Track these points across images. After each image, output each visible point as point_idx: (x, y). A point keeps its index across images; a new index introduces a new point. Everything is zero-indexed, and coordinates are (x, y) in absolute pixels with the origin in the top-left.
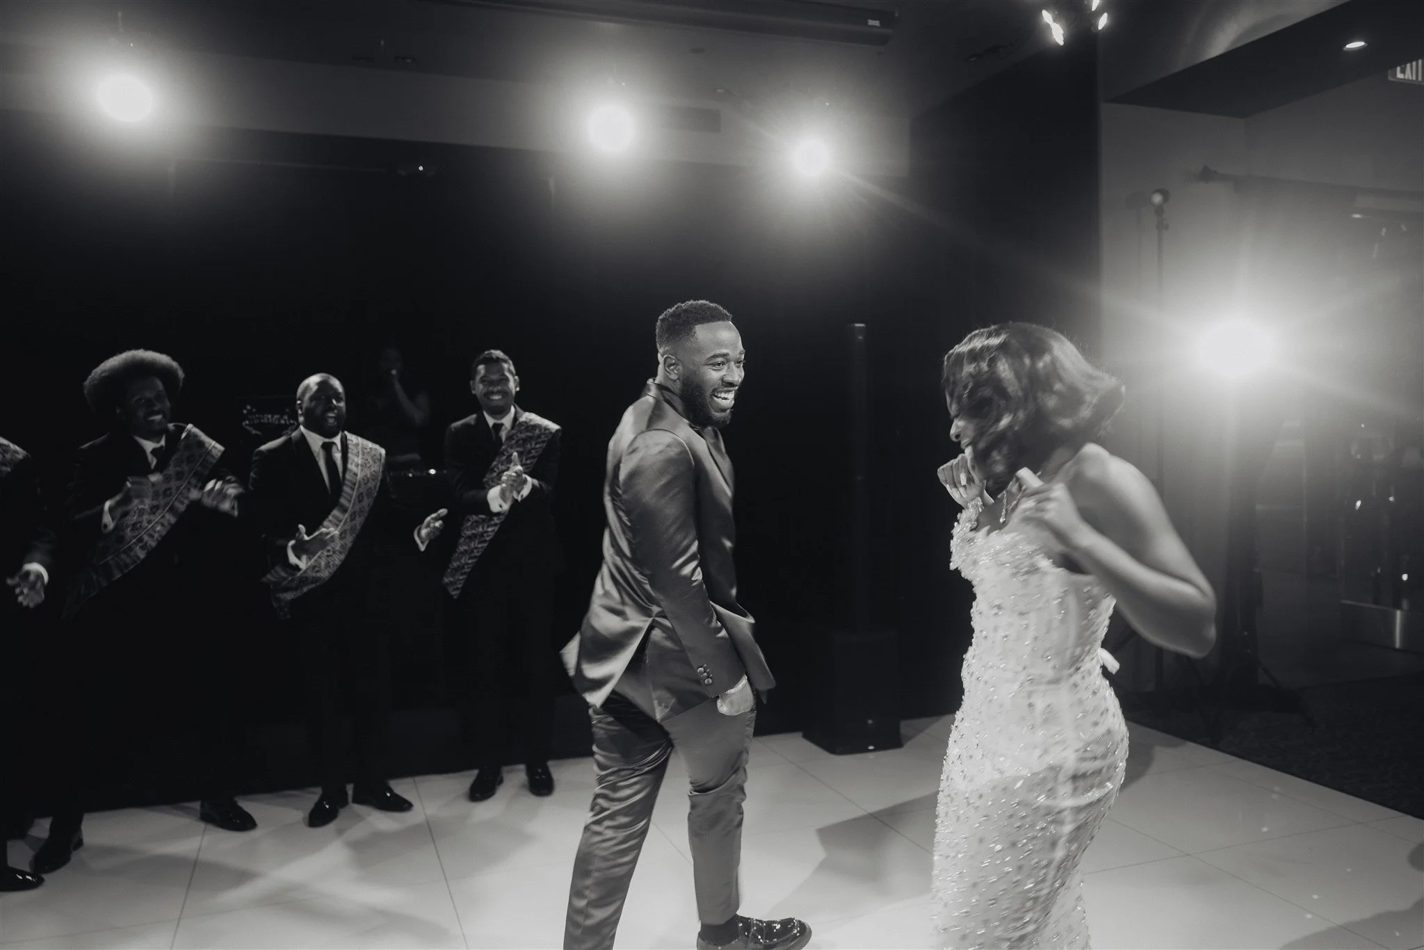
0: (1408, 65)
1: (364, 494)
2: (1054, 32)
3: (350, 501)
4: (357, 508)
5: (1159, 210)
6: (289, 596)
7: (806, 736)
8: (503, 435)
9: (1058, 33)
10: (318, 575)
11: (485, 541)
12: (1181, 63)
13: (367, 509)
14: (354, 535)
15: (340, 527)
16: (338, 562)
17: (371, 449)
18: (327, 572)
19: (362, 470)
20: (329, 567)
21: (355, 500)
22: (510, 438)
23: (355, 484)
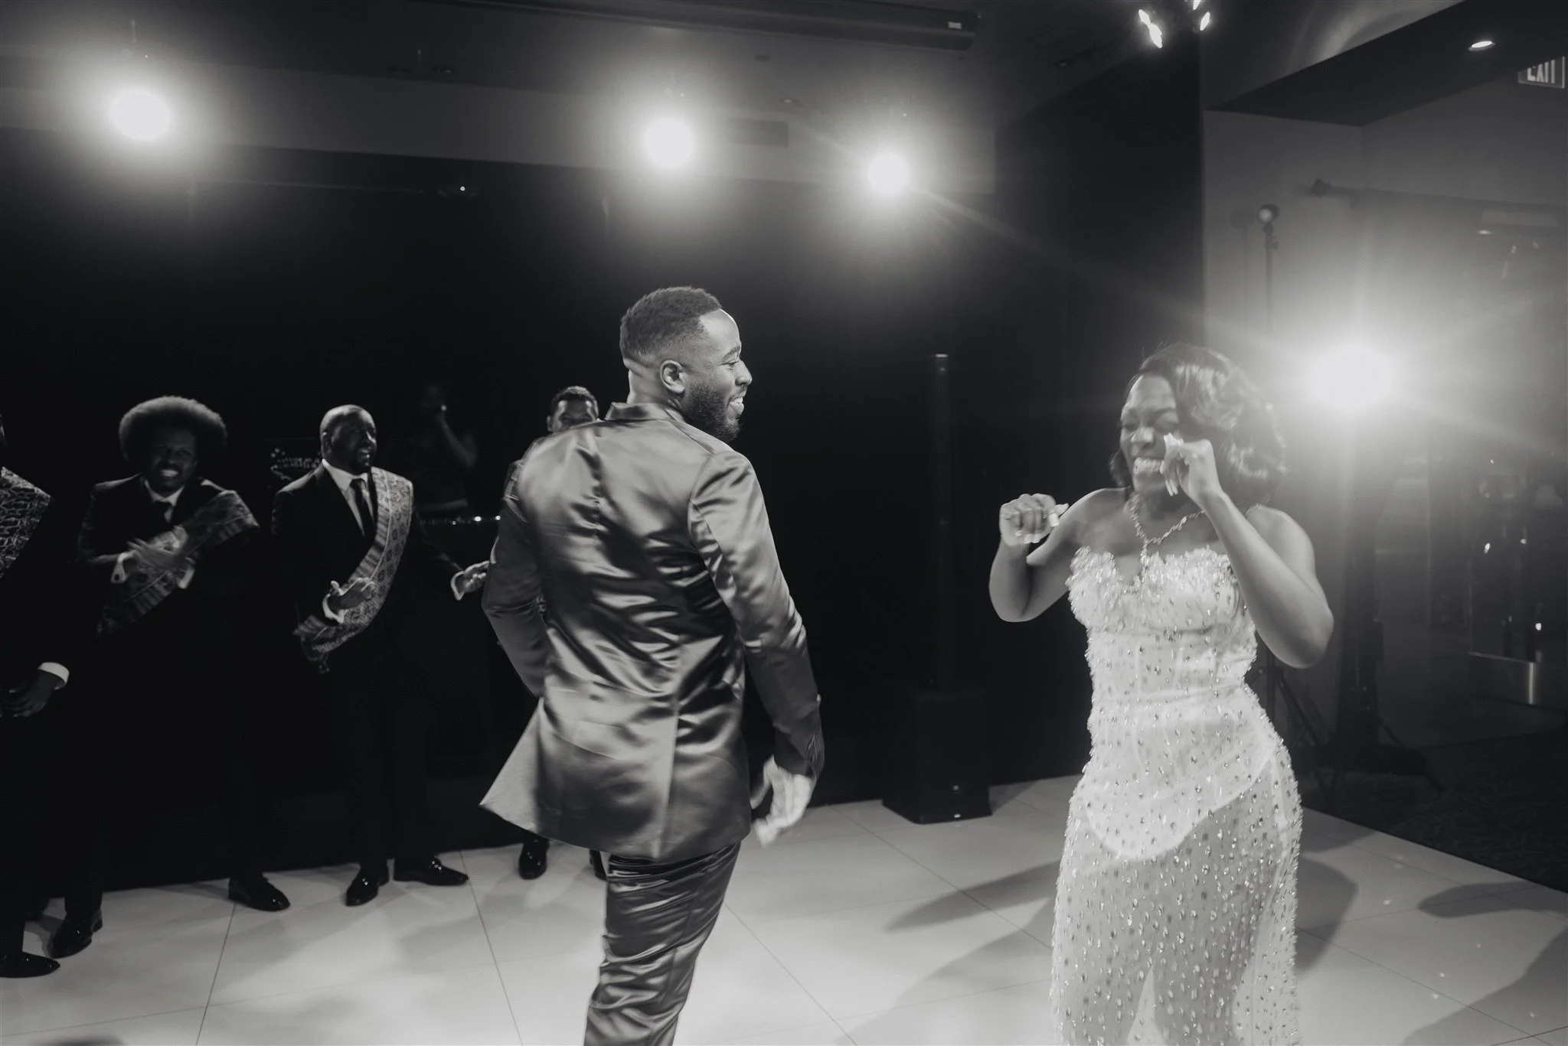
0: (1540, 66)
1: (398, 531)
2: (1151, 34)
3: (385, 539)
4: (393, 545)
5: (1268, 228)
6: (327, 648)
7: (886, 804)
9: (1156, 35)
10: (358, 621)
12: (1291, 66)
13: (402, 546)
14: (392, 576)
15: (377, 568)
16: (377, 607)
17: (397, 481)
18: (366, 618)
19: (393, 505)
20: (369, 611)
21: (389, 537)
23: (388, 521)
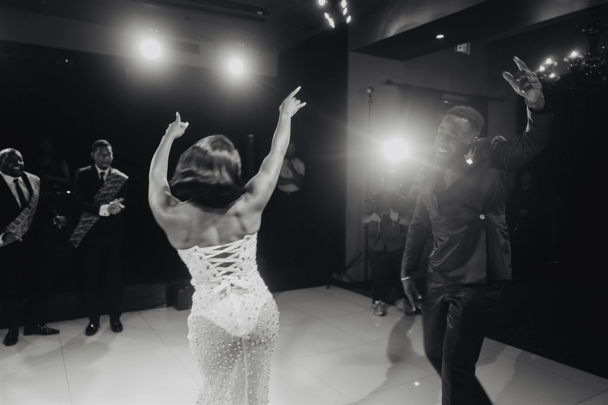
0: (462, 45)
2: (330, 22)
5: (370, 95)
8: (105, 177)
11: (92, 224)
12: (378, 38)
22: (108, 180)
